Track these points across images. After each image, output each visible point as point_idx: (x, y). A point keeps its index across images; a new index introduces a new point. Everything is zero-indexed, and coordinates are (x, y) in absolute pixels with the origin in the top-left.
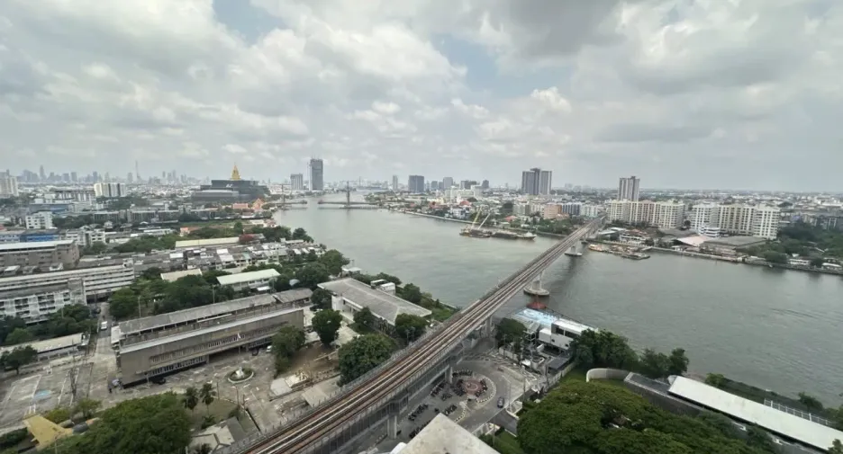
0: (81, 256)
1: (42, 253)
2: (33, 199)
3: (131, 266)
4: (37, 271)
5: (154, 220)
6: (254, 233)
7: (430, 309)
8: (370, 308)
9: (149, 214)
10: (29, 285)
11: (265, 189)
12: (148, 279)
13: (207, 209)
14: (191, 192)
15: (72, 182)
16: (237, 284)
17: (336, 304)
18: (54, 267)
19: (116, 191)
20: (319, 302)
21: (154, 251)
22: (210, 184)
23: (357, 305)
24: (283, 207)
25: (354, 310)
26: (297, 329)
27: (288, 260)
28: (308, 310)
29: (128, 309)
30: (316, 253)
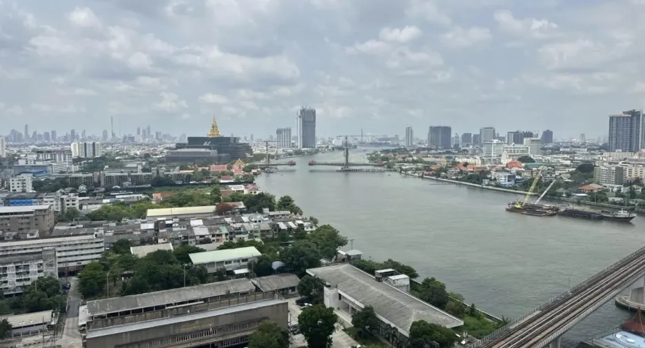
0: (55, 223)
1: (22, 218)
2: (17, 160)
3: (101, 237)
4: (17, 238)
5: (126, 184)
6: (233, 200)
7: (460, 318)
8: (375, 307)
9: (120, 177)
10: (9, 253)
11: (247, 148)
12: (117, 253)
13: (182, 172)
14: (165, 151)
15: (52, 142)
16: (212, 264)
17: (329, 299)
18: (32, 234)
19: (91, 148)
20: (308, 293)
21: (125, 220)
22: (186, 141)
23: (357, 303)
24: (267, 169)
25: (353, 308)
26: (279, 328)
27: (271, 236)
28: (293, 304)
29: (96, 287)
30: (305, 229)
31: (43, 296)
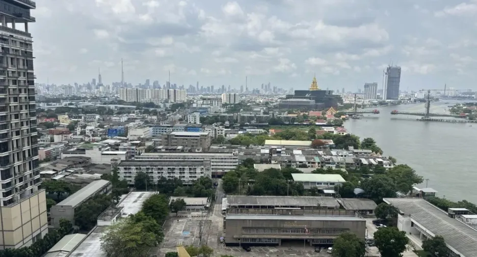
0: (211, 144)
1: (193, 139)
2: (192, 104)
3: (236, 155)
4: (190, 151)
5: (253, 122)
6: (325, 138)
8: (446, 239)
9: (250, 117)
10: (186, 160)
11: (339, 99)
12: (246, 167)
13: (289, 115)
14: (279, 100)
15: (211, 93)
16: (307, 183)
17: (402, 224)
18: (198, 150)
19: (233, 97)
20: (384, 217)
21: (251, 146)
22: (293, 93)
23: (428, 231)
24: (354, 116)
25: (424, 236)
26: (358, 240)
27: (354, 168)
28: (370, 223)
29: (232, 187)
30: (384, 166)
31: (203, 188)
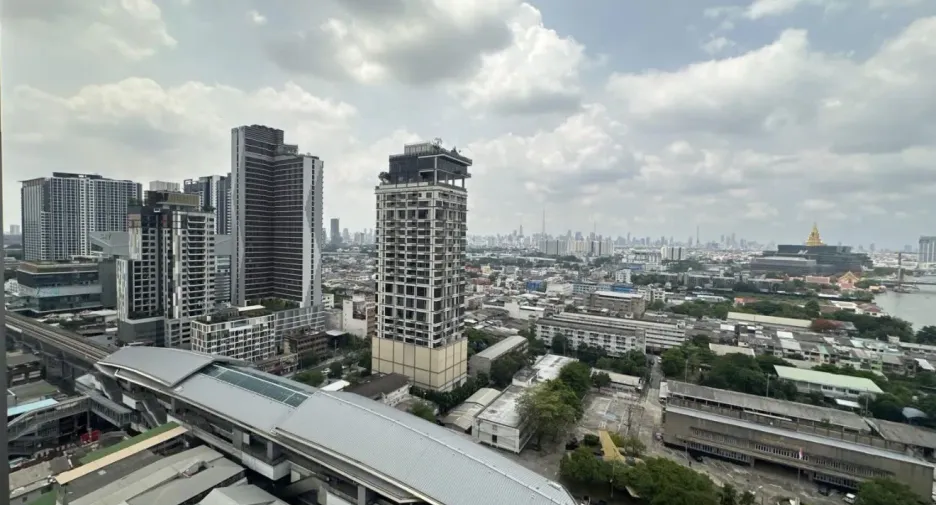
0: (646, 310)
1: (622, 302)
2: (621, 259)
3: (683, 328)
5: (708, 286)
9: (703, 279)
10: (612, 326)
11: (864, 259)
12: (696, 345)
13: (769, 280)
14: (750, 258)
15: (647, 246)
16: (805, 383)
18: (629, 315)
19: (678, 252)
21: (704, 318)
22: (776, 249)
29: (676, 369)
31: (633, 364)
